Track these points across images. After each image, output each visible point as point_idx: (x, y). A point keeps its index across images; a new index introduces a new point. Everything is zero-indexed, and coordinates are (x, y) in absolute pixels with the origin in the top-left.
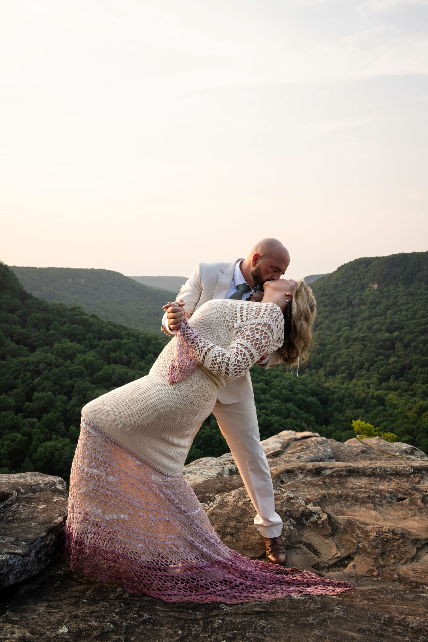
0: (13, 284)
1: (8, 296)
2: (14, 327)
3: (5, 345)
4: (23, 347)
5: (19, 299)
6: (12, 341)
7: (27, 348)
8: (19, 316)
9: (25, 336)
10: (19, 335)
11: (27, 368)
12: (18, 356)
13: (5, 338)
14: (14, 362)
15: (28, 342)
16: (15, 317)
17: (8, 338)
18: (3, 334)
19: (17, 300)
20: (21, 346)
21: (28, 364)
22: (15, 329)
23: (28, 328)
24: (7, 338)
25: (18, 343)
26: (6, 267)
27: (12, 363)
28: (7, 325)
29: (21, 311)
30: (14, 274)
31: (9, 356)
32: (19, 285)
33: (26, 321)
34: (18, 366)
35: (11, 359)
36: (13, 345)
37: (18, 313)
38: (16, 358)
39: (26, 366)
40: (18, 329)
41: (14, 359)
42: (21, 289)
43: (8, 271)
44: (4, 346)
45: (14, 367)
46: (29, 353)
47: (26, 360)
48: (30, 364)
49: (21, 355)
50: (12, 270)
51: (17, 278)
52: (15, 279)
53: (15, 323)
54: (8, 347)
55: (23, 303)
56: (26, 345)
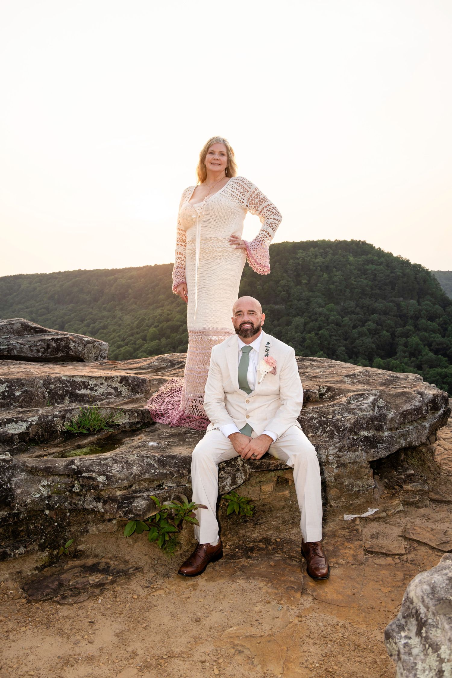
0: (434, 290)
1: (428, 302)
2: (433, 335)
3: (423, 354)
4: (442, 357)
5: (440, 305)
6: (430, 350)
7: (447, 359)
8: (439, 325)
9: (445, 346)
10: (438, 344)
11: (445, 380)
12: (436, 366)
13: (422, 346)
14: (430, 372)
15: (448, 352)
16: (434, 325)
17: (426, 347)
18: (421, 342)
19: (437, 306)
20: (440, 356)
21: (446, 376)
22: (434, 338)
23: (448, 337)
24: (424, 346)
25: (436, 352)
26: (427, 273)
27: (428, 374)
28: (425, 334)
29: (441, 319)
30: (436, 280)
31: (425, 366)
32: (441, 290)
33: (446, 329)
34: (435, 377)
35: (428, 369)
36: (431, 354)
37: (438, 321)
38: (433, 369)
39: (443, 378)
40: (438, 338)
41: (431, 369)
42: (442, 295)
43: (430, 276)
44: (421, 355)
45: (430, 378)
46: (447, 364)
47: (444, 372)
48: (448, 377)
49: (439, 366)
50: (434, 275)
51: (439, 283)
52: (436, 285)
53: (434, 331)
54: (426, 356)
55: (444, 310)
56: (444, 355)
